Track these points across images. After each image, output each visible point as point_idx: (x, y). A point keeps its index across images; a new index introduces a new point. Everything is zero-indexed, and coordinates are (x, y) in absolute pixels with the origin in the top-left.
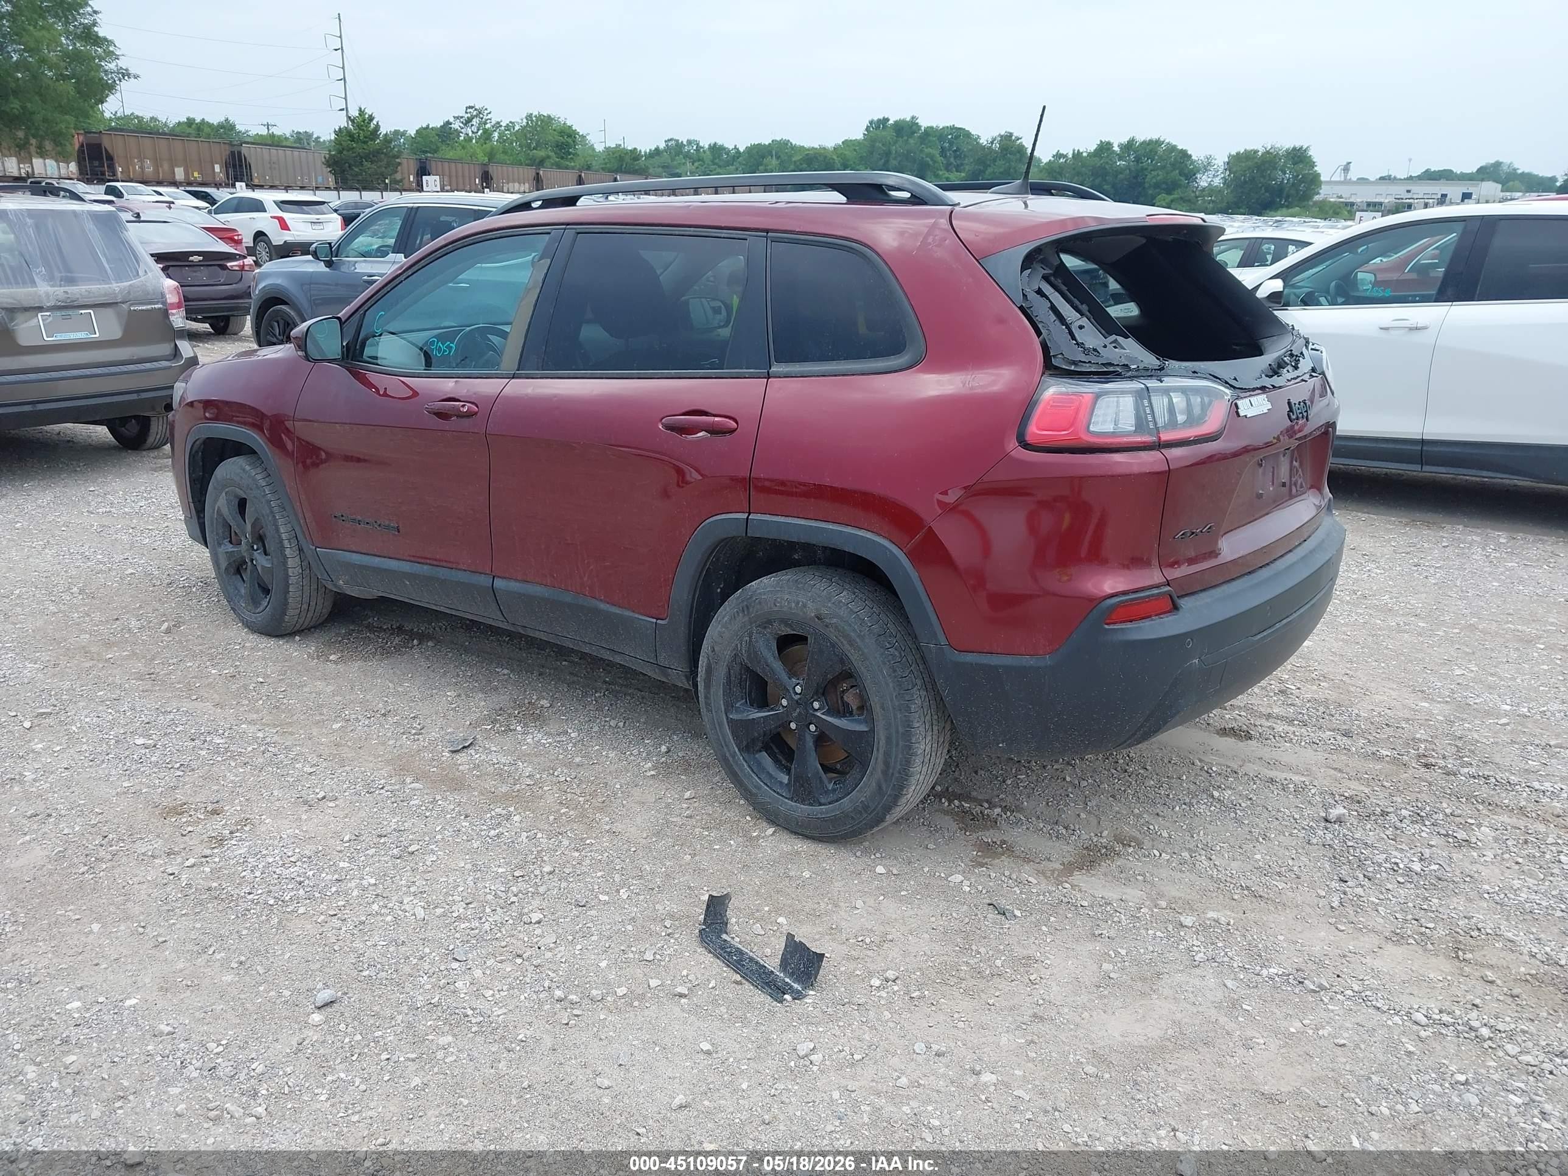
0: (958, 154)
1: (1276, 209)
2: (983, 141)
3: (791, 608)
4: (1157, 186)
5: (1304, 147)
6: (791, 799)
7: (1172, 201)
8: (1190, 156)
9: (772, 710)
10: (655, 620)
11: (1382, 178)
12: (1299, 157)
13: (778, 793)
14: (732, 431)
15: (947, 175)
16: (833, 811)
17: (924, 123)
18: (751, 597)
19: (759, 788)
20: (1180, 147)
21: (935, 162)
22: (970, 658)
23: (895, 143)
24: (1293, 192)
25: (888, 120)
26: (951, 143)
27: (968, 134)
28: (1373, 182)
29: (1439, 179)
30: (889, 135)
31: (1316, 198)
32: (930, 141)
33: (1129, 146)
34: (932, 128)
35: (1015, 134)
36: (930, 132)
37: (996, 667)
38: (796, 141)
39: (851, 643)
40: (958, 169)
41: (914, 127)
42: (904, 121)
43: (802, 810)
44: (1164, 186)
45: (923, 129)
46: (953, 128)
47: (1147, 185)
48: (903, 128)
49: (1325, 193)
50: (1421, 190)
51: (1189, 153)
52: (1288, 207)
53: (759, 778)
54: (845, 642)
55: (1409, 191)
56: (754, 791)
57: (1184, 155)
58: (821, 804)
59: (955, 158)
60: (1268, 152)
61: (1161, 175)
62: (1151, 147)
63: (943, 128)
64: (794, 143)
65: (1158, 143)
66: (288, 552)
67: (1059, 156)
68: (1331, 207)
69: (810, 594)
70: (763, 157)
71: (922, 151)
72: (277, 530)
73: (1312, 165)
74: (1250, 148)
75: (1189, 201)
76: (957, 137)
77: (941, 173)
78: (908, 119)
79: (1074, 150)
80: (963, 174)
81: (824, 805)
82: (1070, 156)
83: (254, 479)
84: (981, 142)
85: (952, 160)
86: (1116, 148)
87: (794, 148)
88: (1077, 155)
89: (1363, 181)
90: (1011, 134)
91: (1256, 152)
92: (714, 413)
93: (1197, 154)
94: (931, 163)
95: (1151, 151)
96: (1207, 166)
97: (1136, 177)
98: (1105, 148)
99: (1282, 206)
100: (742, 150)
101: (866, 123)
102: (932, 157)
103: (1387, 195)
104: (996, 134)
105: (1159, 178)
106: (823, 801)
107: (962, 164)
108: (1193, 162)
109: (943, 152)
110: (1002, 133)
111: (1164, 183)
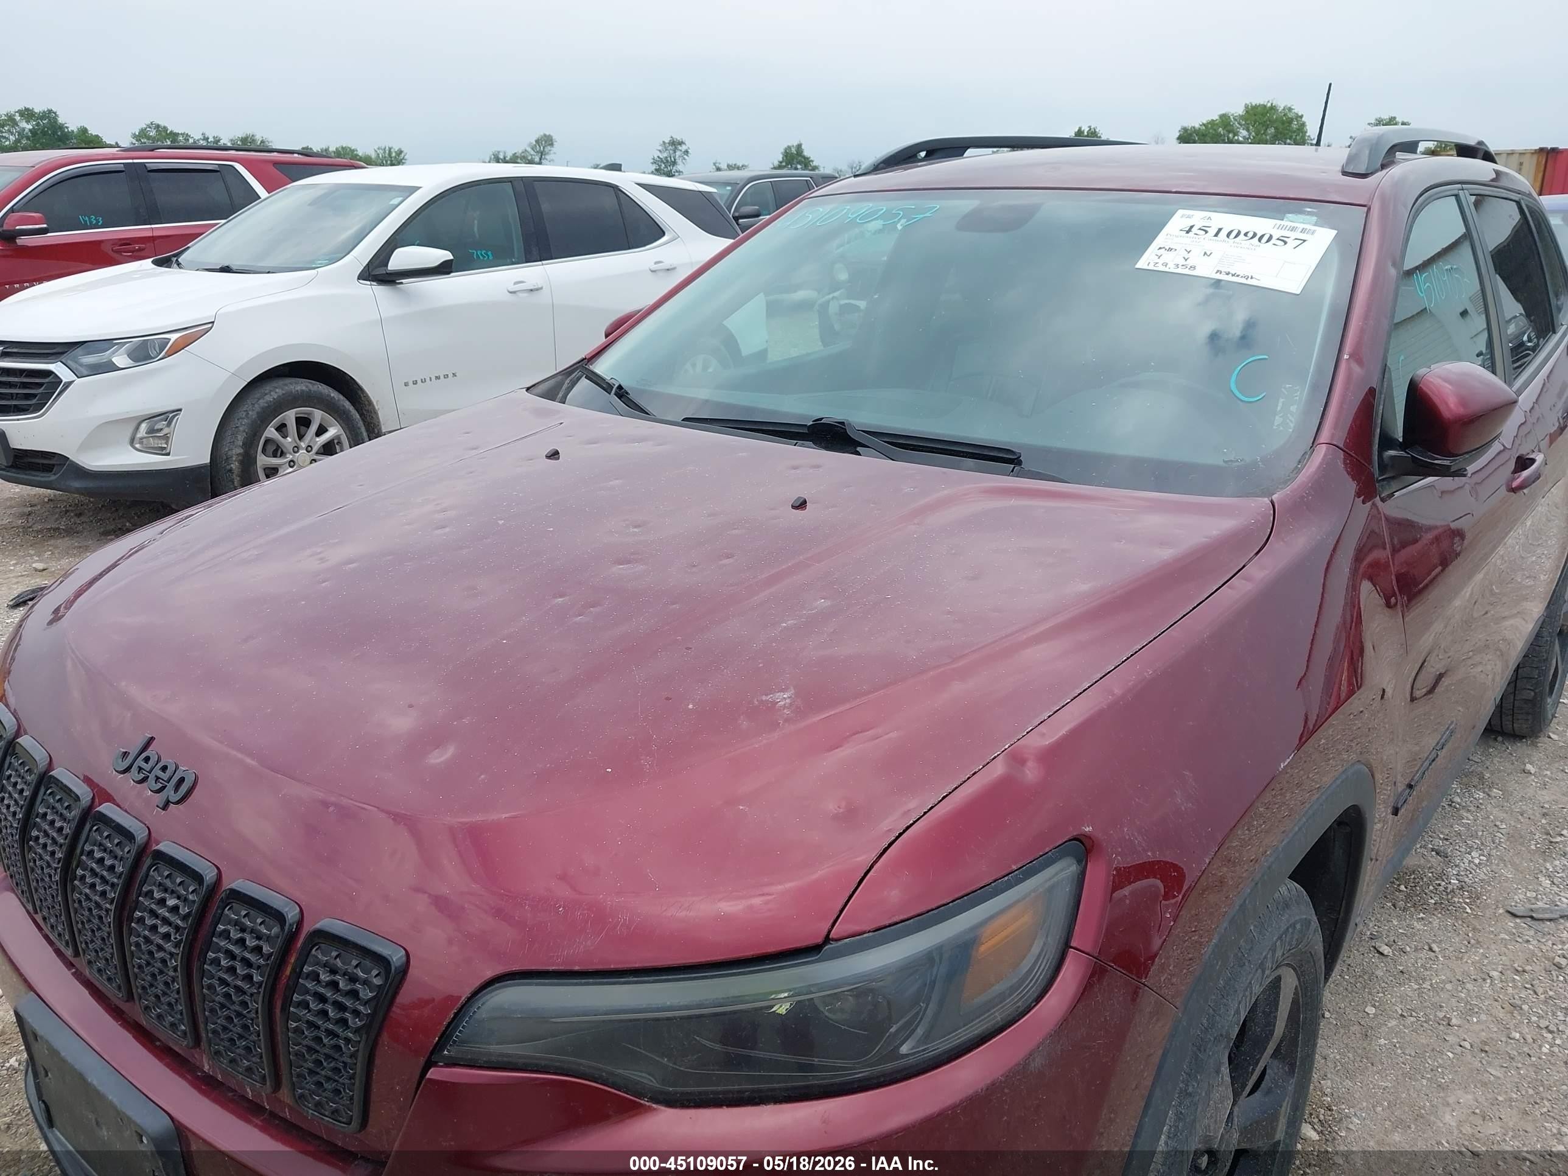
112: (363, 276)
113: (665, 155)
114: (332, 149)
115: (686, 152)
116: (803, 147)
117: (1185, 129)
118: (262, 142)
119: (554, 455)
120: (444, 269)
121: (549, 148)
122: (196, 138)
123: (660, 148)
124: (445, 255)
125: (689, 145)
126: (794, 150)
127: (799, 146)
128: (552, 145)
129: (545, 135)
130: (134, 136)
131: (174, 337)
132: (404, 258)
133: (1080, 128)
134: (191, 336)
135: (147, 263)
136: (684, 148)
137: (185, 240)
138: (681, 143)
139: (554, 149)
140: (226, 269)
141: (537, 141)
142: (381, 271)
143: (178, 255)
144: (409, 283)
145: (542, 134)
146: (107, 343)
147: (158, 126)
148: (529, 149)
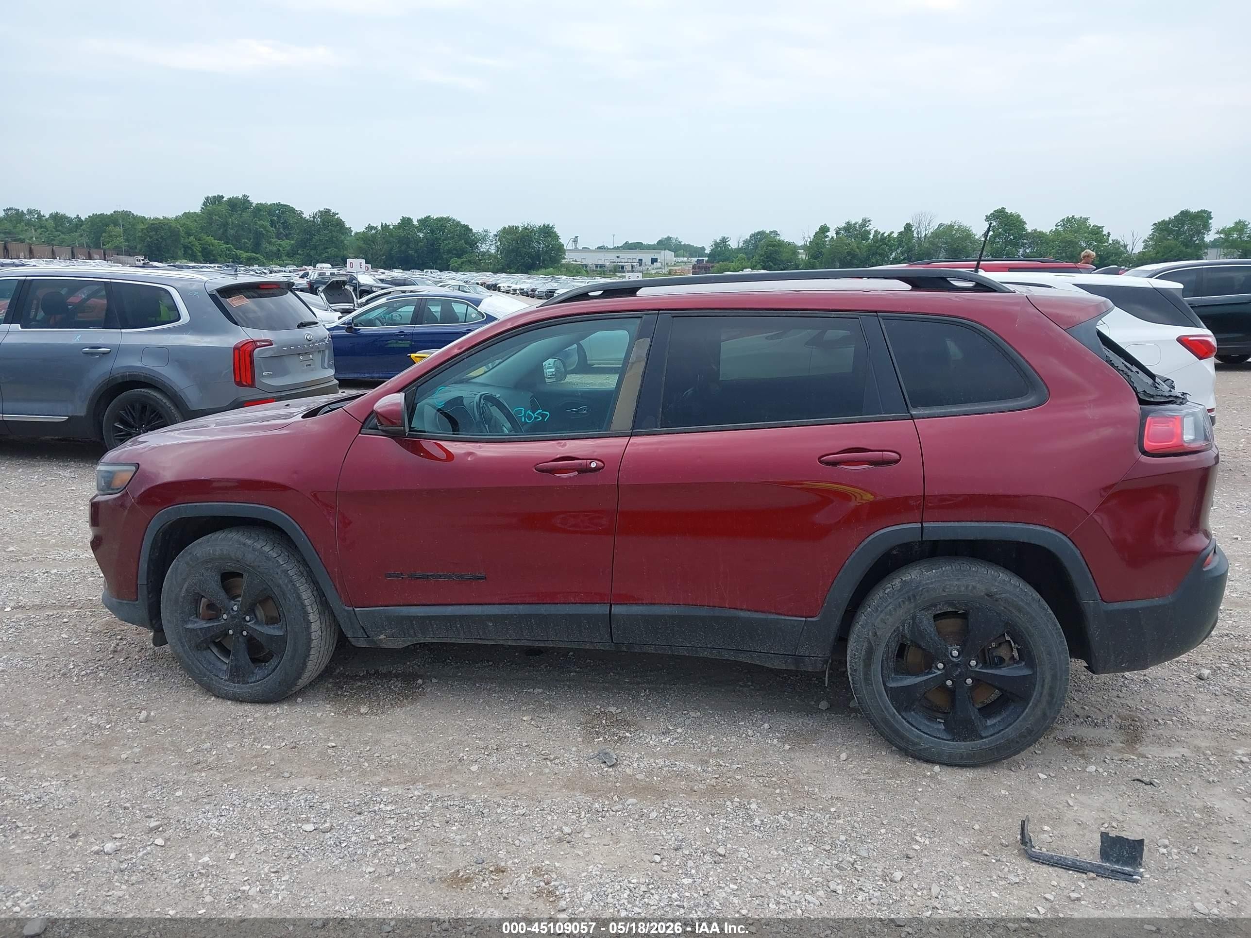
0: (286, 225)
1: (538, 269)
2: (307, 215)
3: (960, 592)
4: (449, 251)
5: (551, 226)
6: (953, 740)
7: (462, 263)
8: (471, 230)
9: (928, 673)
10: (804, 619)
11: (599, 248)
12: (547, 232)
13: (939, 738)
14: (897, 461)
15: (279, 242)
16: (997, 740)
17: (255, 200)
18: (917, 587)
19: (920, 737)
20: (463, 223)
21: (268, 231)
22: (1116, 606)
23: (231, 216)
24: (547, 257)
25: (223, 197)
26: (279, 217)
27: (293, 210)
28: (593, 251)
29: (636, 249)
30: (224, 209)
31: (563, 262)
32: (261, 215)
33: (425, 222)
34: (261, 204)
35: (333, 211)
36: (260, 208)
37: (1137, 610)
38: (137, 212)
39: (1020, 610)
40: (287, 236)
41: (247, 204)
42: (237, 198)
43: (964, 746)
44: (455, 252)
45: (254, 205)
46: (279, 205)
47: (442, 251)
48: (236, 204)
49: (569, 258)
50: (627, 257)
51: (470, 227)
52: (546, 268)
53: (918, 730)
54: (1014, 611)
55: (618, 257)
56: (916, 740)
57: (467, 229)
58: (982, 738)
59: (284, 229)
60: (526, 229)
61: (451, 244)
62: (443, 222)
63: (271, 205)
64: (135, 214)
65: (448, 220)
66: (311, 617)
67: (370, 228)
68: (574, 268)
69: (977, 579)
70: (107, 225)
71: (256, 223)
72: (299, 598)
73: (557, 237)
74: (511, 224)
75: (475, 263)
76: (283, 213)
77: (273, 240)
78: (240, 197)
79: (382, 224)
80: (293, 242)
81: (985, 738)
82: (380, 228)
83: (262, 553)
84: (304, 216)
85: (281, 230)
86: (415, 223)
87: (135, 218)
88: (385, 227)
89: (586, 249)
90: (329, 211)
91: (517, 228)
92: (872, 448)
93: (476, 228)
94: (264, 232)
95: (441, 226)
96: (484, 238)
97: (432, 245)
98: (406, 222)
99: (541, 267)
100: (83, 219)
101: (203, 200)
102: (265, 228)
103: (607, 259)
104: (316, 210)
105: (450, 246)
106: (984, 735)
107: (290, 234)
108: (473, 235)
109: (272, 223)
110: (322, 209)
111: (454, 249)
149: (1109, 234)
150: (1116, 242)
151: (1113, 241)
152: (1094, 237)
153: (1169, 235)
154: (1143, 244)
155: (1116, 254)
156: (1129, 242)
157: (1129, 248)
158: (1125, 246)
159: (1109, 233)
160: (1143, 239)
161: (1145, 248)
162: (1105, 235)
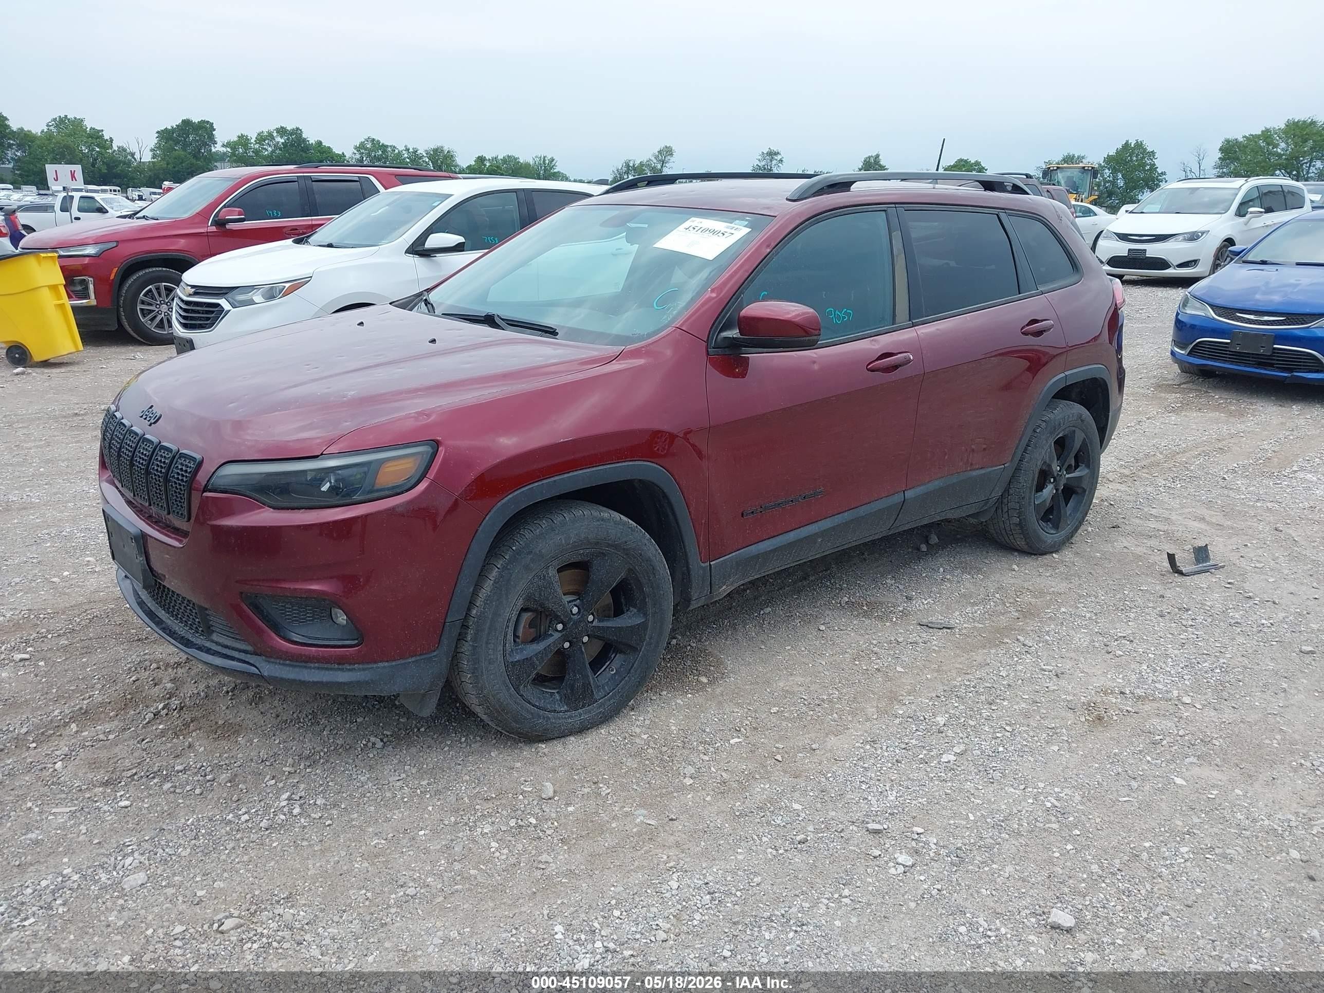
6: (1058, 532)
9: (1046, 488)
13: (1052, 534)
16: (1075, 524)
53: (1044, 532)
56: (1046, 539)
81: (1069, 524)
112: (407, 252)
113: (763, 163)
114: (501, 157)
115: (781, 161)
116: (880, 157)
117: (1228, 141)
118: (448, 152)
119: (361, 324)
120: (459, 248)
121: (669, 157)
122: (400, 150)
123: (760, 157)
124: (460, 239)
125: (783, 155)
126: (872, 160)
127: (878, 156)
128: (672, 155)
129: (666, 147)
130: (356, 148)
131: (287, 285)
132: (435, 240)
133: (1127, 141)
134: (297, 285)
135: (289, 242)
136: (779, 157)
137: (313, 228)
138: (777, 153)
139: (672, 159)
140: (330, 246)
141: (660, 152)
142: (420, 248)
143: (309, 237)
144: (440, 257)
145: (663, 146)
146: (252, 288)
147: (374, 140)
148: (653, 158)
149: (111, 140)
150: (122, 150)
151: (119, 148)
152: (94, 141)
153: (176, 145)
154: (151, 153)
155: (124, 163)
156: (133, 148)
157: (137, 156)
158: (133, 155)
159: (111, 138)
160: (148, 149)
161: (153, 158)
162: (107, 140)
